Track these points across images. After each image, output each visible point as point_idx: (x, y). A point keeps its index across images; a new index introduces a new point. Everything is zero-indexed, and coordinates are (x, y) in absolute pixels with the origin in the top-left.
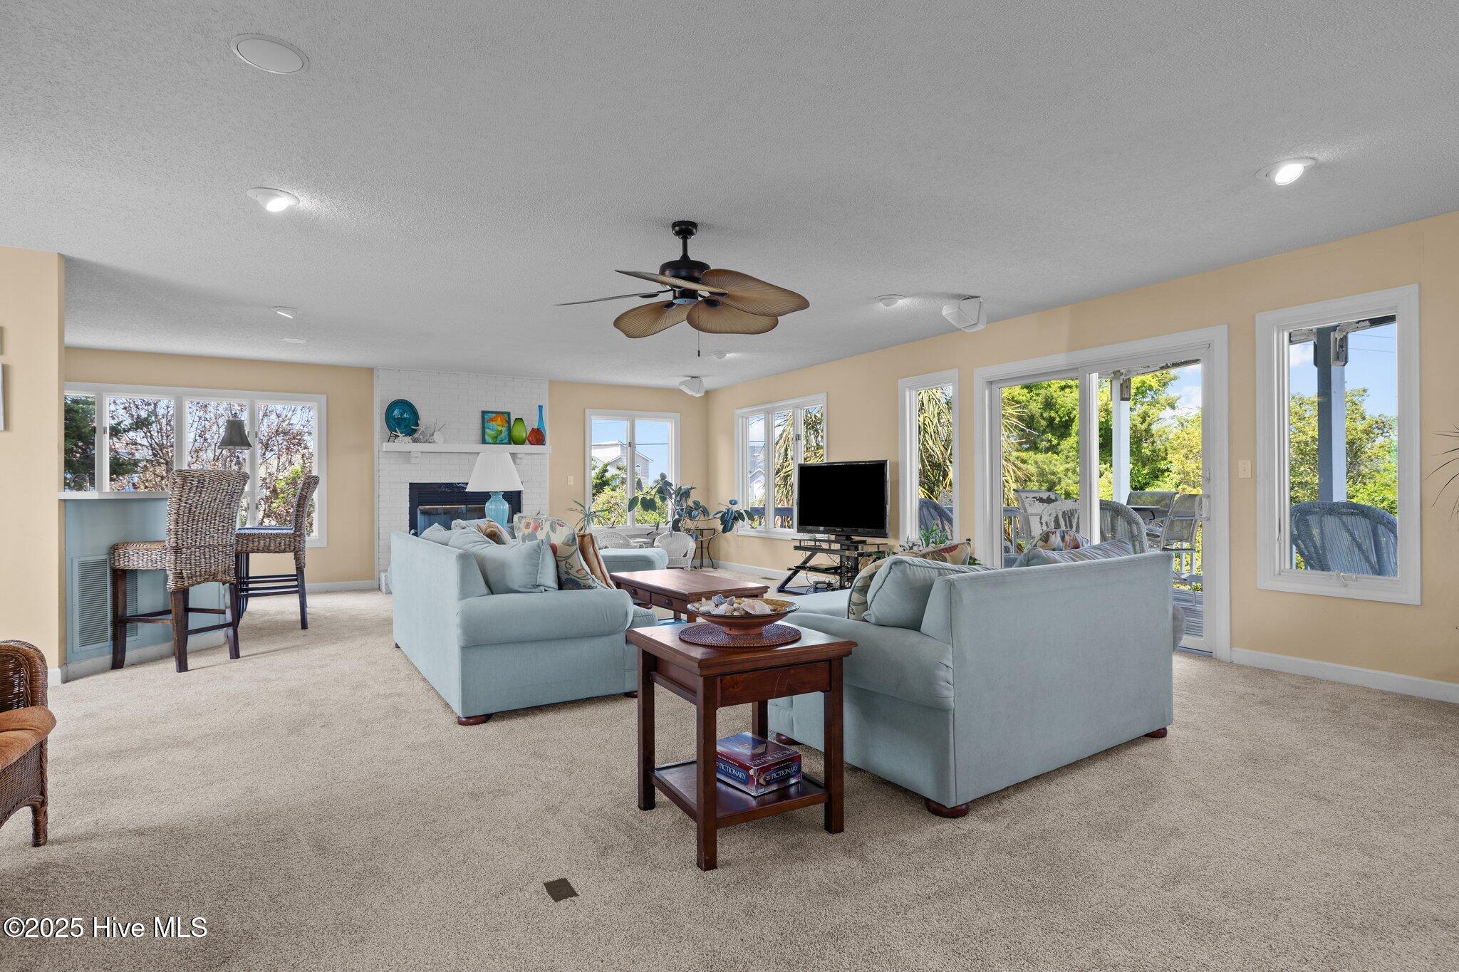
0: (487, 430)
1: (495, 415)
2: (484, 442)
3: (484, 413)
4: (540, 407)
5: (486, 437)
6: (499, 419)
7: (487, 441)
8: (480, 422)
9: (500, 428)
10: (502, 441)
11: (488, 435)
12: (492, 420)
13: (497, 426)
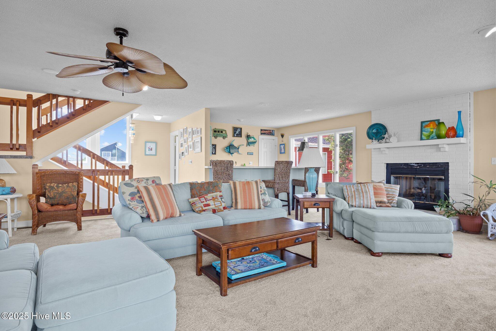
0: (424, 133)
1: (429, 123)
2: (421, 139)
3: (422, 123)
4: (459, 113)
5: (423, 136)
6: (432, 125)
7: (423, 138)
8: (420, 128)
9: (432, 130)
10: (432, 137)
11: (424, 135)
12: (427, 126)
13: (431, 129)
